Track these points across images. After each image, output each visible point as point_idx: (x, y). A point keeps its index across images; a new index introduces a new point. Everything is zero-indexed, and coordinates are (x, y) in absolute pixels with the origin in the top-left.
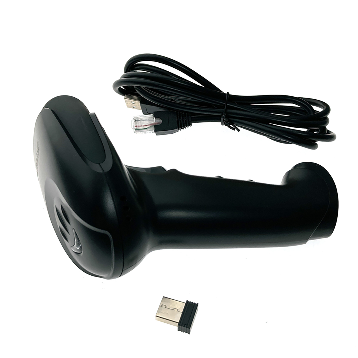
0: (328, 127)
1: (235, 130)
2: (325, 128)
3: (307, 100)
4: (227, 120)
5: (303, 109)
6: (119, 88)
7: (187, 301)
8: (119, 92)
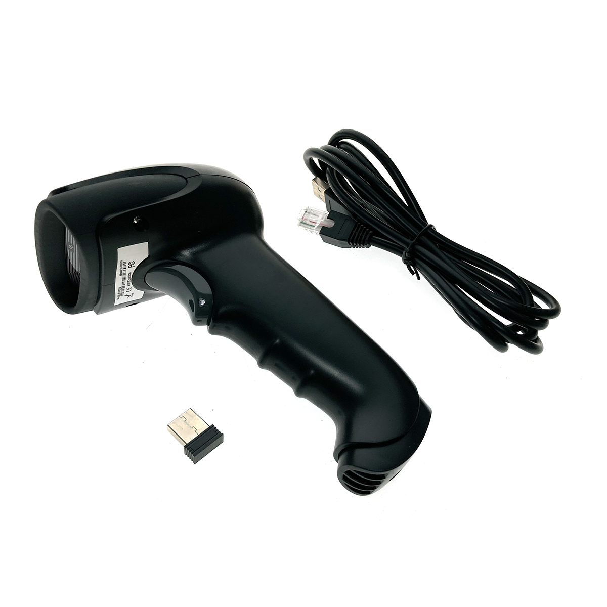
0: (541, 334)
1: (415, 275)
2: (535, 332)
3: (531, 285)
4: (409, 257)
5: (518, 294)
6: (311, 158)
7: (213, 426)
8: (309, 164)
